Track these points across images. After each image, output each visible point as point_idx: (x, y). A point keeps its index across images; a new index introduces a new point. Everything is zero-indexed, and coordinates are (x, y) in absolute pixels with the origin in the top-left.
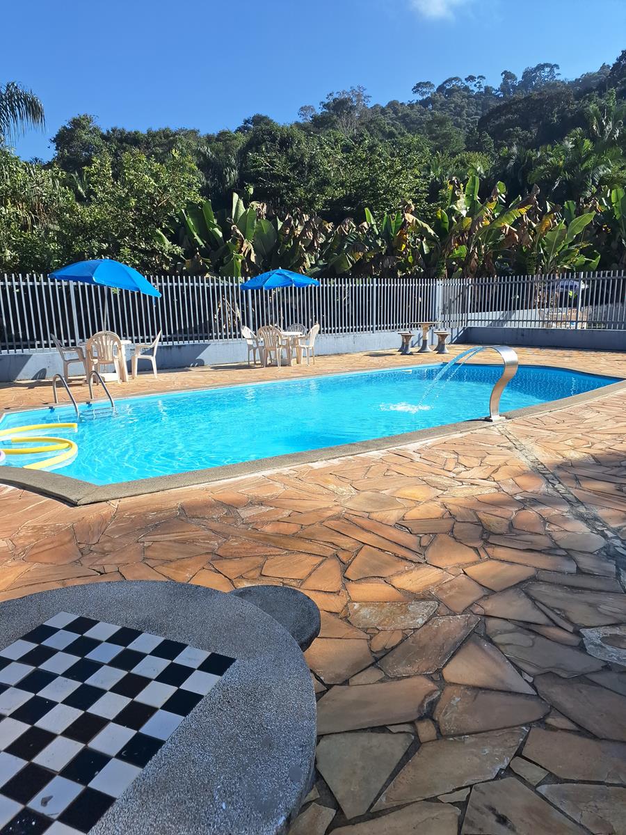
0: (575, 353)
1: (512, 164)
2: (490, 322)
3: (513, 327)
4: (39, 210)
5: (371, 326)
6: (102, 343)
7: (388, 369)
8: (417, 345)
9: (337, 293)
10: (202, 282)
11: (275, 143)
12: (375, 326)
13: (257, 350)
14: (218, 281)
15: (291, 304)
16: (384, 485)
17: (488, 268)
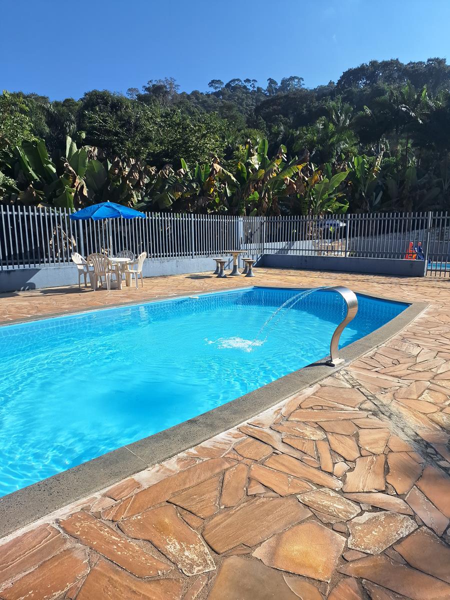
1: (281, 138)
2: (278, 250)
3: (298, 254)
5: (191, 253)
8: (229, 268)
9: (161, 225)
11: (107, 105)
12: (194, 253)
13: (88, 274)
16: (254, 530)
17: (275, 209)
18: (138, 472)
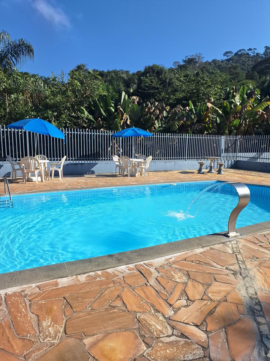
1: (267, 84)
3: (261, 161)
4: (34, 97)
5: (185, 157)
9: (171, 140)
10: (99, 132)
11: (154, 73)
12: (187, 157)
14: (107, 133)
16: (96, 327)
17: (250, 131)
18: (62, 278)
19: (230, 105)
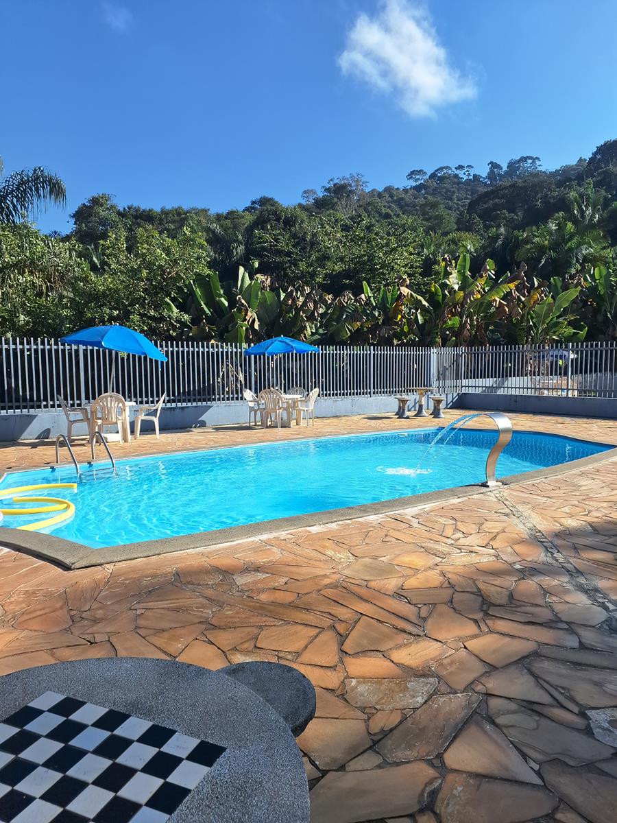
0: (567, 420)
1: (500, 243)
2: (484, 388)
3: (506, 393)
4: (54, 278)
5: (369, 390)
6: (107, 405)
7: (385, 432)
8: (413, 409)
9: (336, 359)
10: (208, 347)
11: (279, 221)
12: (372, 390)
13: (258, 411)
14: (222, 347)
15: (292, 368)
16: (382, 552)
17: (481, 338)
18: (309, 526)
19: (443, 290)
